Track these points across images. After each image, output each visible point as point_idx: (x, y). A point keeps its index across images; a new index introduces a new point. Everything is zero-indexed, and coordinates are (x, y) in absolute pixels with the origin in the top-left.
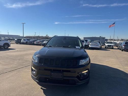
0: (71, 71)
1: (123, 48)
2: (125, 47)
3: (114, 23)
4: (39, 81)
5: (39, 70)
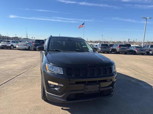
1: (99, 49)
2: (101, 49)
3: (83, 24)
4: (67, 100)
5: (69, 84)
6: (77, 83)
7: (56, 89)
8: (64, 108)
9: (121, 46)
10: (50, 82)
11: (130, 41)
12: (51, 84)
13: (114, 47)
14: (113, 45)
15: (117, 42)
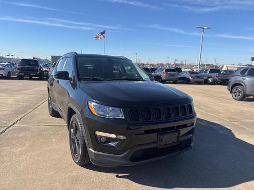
0: (188, 125)
3: (103, 33)
4: (131, 161)
5: (136, 135)
6: (147, 132)
7: (112, 144)
8: (120, 175)
9: (168, 70)
10: (99, 133)
11: (176, 62)
12: (101, 137)
13: (158, 73)
14: (156, 69)
15: (157, 64)
